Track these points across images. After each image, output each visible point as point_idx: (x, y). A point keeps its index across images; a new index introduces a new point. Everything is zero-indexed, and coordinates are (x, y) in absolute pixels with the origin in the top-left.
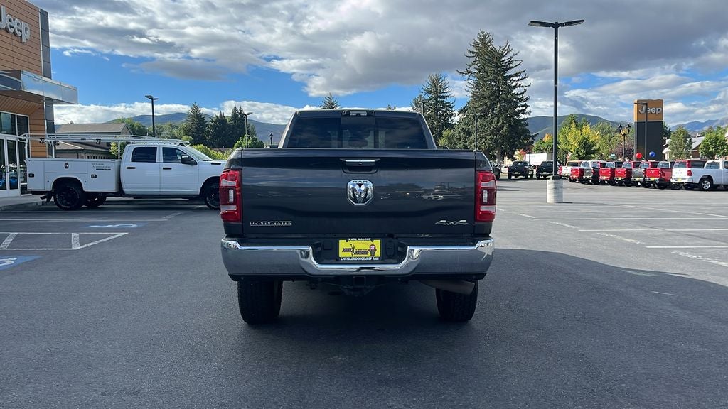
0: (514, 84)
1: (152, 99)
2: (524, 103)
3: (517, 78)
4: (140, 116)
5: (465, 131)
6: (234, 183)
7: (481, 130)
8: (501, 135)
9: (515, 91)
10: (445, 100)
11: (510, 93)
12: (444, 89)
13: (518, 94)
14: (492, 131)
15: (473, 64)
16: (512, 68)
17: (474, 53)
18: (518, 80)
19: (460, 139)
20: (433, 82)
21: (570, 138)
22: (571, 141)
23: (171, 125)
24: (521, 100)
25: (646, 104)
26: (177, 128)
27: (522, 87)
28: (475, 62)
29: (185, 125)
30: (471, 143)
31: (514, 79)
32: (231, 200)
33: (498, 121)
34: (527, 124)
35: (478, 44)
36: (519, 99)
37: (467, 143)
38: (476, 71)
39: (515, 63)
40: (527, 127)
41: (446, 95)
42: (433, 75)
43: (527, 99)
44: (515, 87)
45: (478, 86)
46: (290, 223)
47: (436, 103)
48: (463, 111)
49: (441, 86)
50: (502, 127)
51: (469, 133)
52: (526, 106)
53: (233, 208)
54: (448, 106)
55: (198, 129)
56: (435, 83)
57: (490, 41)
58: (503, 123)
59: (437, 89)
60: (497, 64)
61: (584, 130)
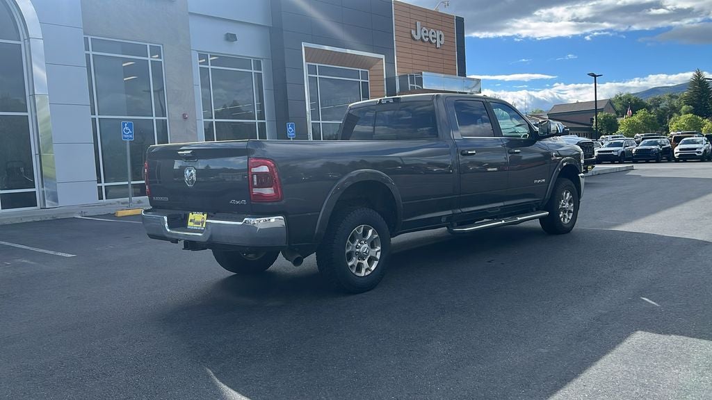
1: (595, 76)
4: (653, 89)
23: (670, 96)
26: (677, 97)
29: (686, 94)
46: (167, 199)
55: (700, 97)
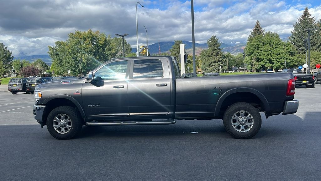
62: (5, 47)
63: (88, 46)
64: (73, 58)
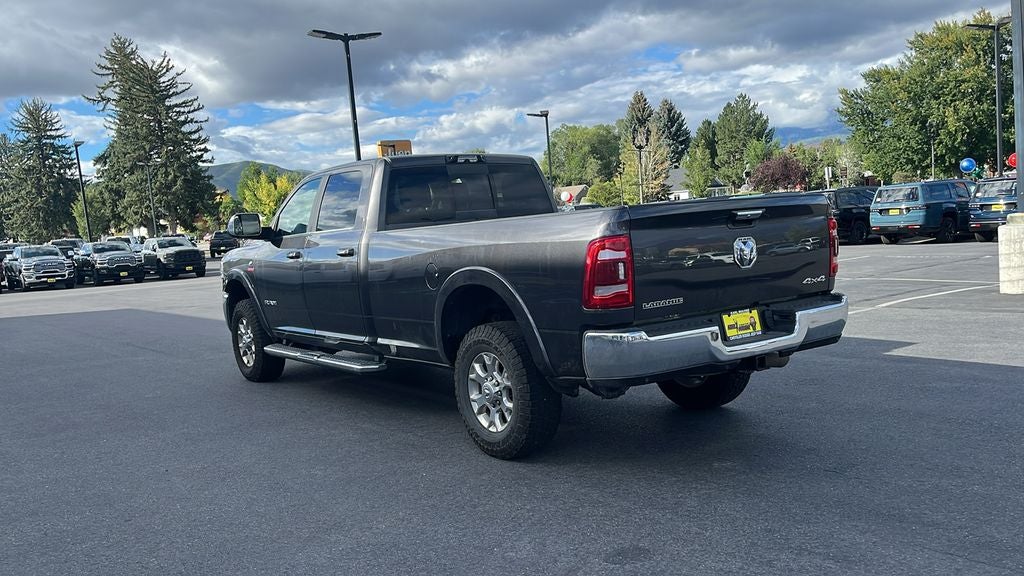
0: (182, 118)
2: (202, 147)
3: (186, 110)
5: (111, 191)
6: (623, 255)
7: (139, 187)
8: (174, 194)
9: (186, 129)
10: (56, 142)
11: (178, 132)
12: (52, 125)
13: (191, 133)
14: (159, 189)
15: (108, 87)
16: (177, 94)
17: (109, 69)
18: (189, 112)
19: (104, 203)
20: (30, 113)
21: (262, 195)
22: (264, 199)
24: (196, 141)
25: (394, 146)
27: (196, 122)
28: (112, 82)
30: (126, 208)
31: (182, 110)
32: (622, 277)
33: (167, 174)
34: (211, 177)
35: (114, 56)
36: (194, 140)
37: (120, 209)
38: (116, 97)
39: (181, 88)
40: (211, 182)
41: (59, 133)
42: (28, 101)
43: (205, 141)
44: (184, 123)
45: (123, 120)
46: (682, 300)
47: (40, 147)
48: (101, 159)
49: (45, 120)
50: (175, 181)
51: (119, 194)
52: (206, 150)
53: (623, 288)
54: (63, 152)
56: (34, 114)
57: (133, 52)
58: (175, 176)
59: (38, 122)
60: (151, 87)
61: (278, 183)
62: (752, 104)
63: (968, 74)
64: (914, 123)
